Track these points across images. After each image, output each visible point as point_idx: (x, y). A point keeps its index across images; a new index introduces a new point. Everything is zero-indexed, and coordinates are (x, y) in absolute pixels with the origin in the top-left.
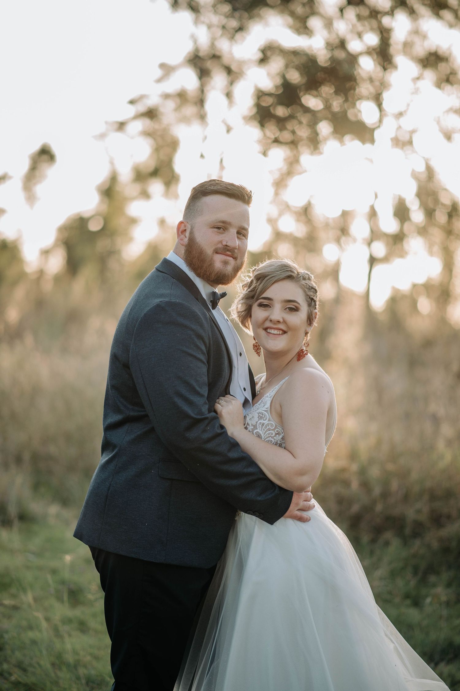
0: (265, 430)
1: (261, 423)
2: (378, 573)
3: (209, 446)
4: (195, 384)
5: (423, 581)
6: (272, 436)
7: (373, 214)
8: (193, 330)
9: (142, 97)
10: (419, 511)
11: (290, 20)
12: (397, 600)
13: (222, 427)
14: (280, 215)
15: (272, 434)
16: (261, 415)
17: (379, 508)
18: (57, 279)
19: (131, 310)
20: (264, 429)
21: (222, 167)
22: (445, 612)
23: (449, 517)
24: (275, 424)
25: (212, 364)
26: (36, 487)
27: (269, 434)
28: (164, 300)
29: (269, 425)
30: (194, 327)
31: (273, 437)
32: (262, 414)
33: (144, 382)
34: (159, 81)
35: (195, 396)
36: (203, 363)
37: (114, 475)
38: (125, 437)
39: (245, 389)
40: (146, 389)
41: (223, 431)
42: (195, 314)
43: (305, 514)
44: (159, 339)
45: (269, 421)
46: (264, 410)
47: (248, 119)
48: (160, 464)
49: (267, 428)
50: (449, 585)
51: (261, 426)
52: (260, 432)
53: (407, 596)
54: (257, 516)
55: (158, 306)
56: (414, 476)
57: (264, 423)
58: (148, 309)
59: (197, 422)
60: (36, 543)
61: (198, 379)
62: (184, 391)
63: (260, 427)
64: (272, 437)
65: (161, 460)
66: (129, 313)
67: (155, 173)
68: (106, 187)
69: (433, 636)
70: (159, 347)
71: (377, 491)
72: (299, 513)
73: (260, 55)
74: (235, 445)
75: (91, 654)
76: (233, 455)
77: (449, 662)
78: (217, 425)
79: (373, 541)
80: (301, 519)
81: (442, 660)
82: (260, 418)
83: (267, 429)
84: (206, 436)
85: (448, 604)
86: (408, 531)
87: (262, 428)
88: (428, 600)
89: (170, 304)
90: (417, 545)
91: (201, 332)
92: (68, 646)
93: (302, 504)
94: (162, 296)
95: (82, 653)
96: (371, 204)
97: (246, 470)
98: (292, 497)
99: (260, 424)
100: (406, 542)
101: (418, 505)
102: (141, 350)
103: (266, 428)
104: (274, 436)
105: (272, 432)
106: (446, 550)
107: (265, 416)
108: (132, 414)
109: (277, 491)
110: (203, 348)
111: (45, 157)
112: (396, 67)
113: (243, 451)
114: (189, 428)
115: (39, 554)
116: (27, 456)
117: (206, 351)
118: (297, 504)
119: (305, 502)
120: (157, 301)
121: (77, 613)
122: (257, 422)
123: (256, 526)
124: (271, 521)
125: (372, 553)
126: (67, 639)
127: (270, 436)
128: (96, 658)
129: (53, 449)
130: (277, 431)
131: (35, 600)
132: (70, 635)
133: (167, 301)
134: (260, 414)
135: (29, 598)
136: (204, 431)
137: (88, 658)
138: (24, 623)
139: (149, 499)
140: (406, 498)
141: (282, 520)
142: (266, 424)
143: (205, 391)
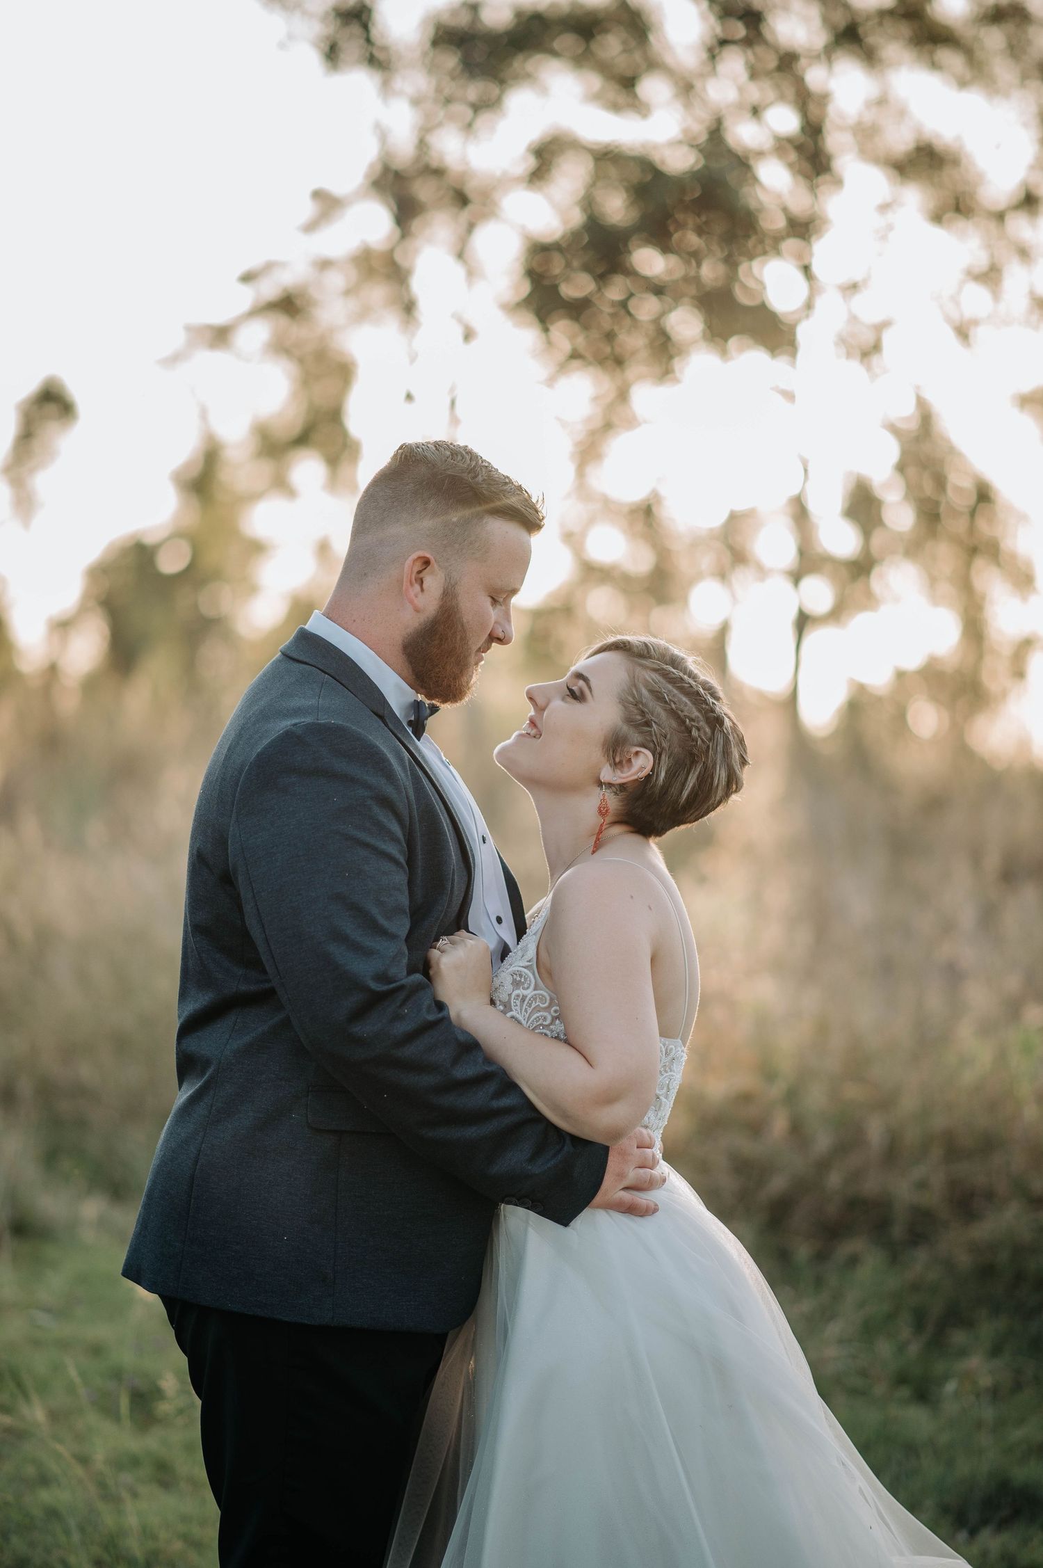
0: (529, 1012)
1: (518, 996)
2: (834, 1329)
3: (410, 1051)
4: (375, 911)
5: (937, 1343)
6: (545, 1023)
7: (800, 512)
8: (368, 786)
9: (269, 267)
10: (922, 1185)
11: (595, 81)
12: (880, 1389)
13: (441, 1006)
14: (591, 521)
15: (545, 1019)
16: (518, 979)
17: (834, 1180)
18: (91, 685)
19: (229, 749)
20: (526, 1009)
21: (455, 421)
22: (988, 1413)
23: (990, 1195)
24: (549, 995)
25: (420, 864)
26: (51, 1158)
27: (538, 1019)
28: (303, 720)
29: (535, 999)
30: (372, 779)
31: (547, 1026)
32: (521, 976)
33: (258, 910)
34: (311, 227)
35: (378, 939)
36: (397, 862)
37: (206, 1130)
38: (230, 1041)
39: (499, 920)
40: (263, 926)
41: (440, 1015)
42: (375, 749)
43: (642, 1198)
44: (291, 809)
45: (535, 989)
46: (524, 965)
47: (513, 309)
48: (310, 1097)
49: (533, 1006)
50: (996, 1351)
51: (519, 1004)
52: (518, 1016)
53: (901, 1379)
54: (528, 1208)
55: (288, 735)
56: (908, 1104)
57: (526, 997)
58: (266, 742)
59: (375, 1000)
60: (54, 1284)
61: (382, 899)
62: (349, 927)
63: (516, 1005)
64: (544, 1027)
65: (310, 1088)
66: (226, 755)
67: (303, 439)
68: (195, 472)
69: (963, 1468)
70: (292, 827)
71: (823, 1142)
72: (626, 1196)
73: (532, 162)
74: (470, 1046)
75: (186, 1538)
76: (465, 1071)
77: (1003, 1525)
78: (427, 1002)
79: (821, 1256)
80: (632, 1210)
81: (984, 1522)
82: (516, 984)
83: (534, 1008)
84: (401, 1028)
85: (995, 1393)
86: (897, 1232)
87: (523, 1006)
88: (951, 1387)
89: (319, 730)
90: (920, 1262)
91: (389, 790)
92: (132, 1521)
93: (632, 1175)
94: (297, 712)
95: (163, 1535)
96: (796, 492)
97: (496, 1104)
98: (607, 1160)
99: (517, 999)
100: (895, 1255)
101: (918, 1172)
102: (251, 836)
103: (530, 1007)
104: (551, 1024)
105: (545, 1014)
106: (986, 1271)
107: (525, 979)
108: (243, 988)
109: (568, 1148)
110: (395, 828)
111: (52, 408)
112: (839, 182)
113: (489, 1060)
114: (359, 1014)
115: (61, 1312)
116: (25, 1087)
117: (404, 835)
118: (621, 1176)
119: (641, 1171)
120: (286, 724)
121: (151, 1442)
122: (510, 995)
123: (531, 1230)
124: (564, 1218)
125: (819, 1282)
126: (129, 1506)
127: (541, 1025)
128: (197, 1545)
129: (86, 1072)
130: (556, 1011)
131: (54, 1416)
132: (135, 1495)
133: (309, 724)
134: (515, 976)
135: (36, 1413)
136: (397, 1017)
137: (178, 1545)
138: (30, 1471)
139: (288, 1181)
140: (892, 1154)
141: (586, 1214)
142: (529, 996)
143: (401, 926)
